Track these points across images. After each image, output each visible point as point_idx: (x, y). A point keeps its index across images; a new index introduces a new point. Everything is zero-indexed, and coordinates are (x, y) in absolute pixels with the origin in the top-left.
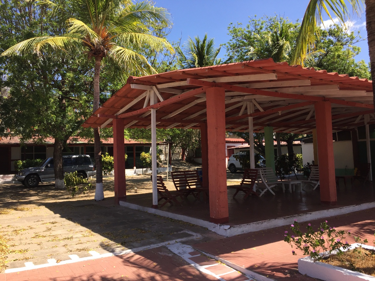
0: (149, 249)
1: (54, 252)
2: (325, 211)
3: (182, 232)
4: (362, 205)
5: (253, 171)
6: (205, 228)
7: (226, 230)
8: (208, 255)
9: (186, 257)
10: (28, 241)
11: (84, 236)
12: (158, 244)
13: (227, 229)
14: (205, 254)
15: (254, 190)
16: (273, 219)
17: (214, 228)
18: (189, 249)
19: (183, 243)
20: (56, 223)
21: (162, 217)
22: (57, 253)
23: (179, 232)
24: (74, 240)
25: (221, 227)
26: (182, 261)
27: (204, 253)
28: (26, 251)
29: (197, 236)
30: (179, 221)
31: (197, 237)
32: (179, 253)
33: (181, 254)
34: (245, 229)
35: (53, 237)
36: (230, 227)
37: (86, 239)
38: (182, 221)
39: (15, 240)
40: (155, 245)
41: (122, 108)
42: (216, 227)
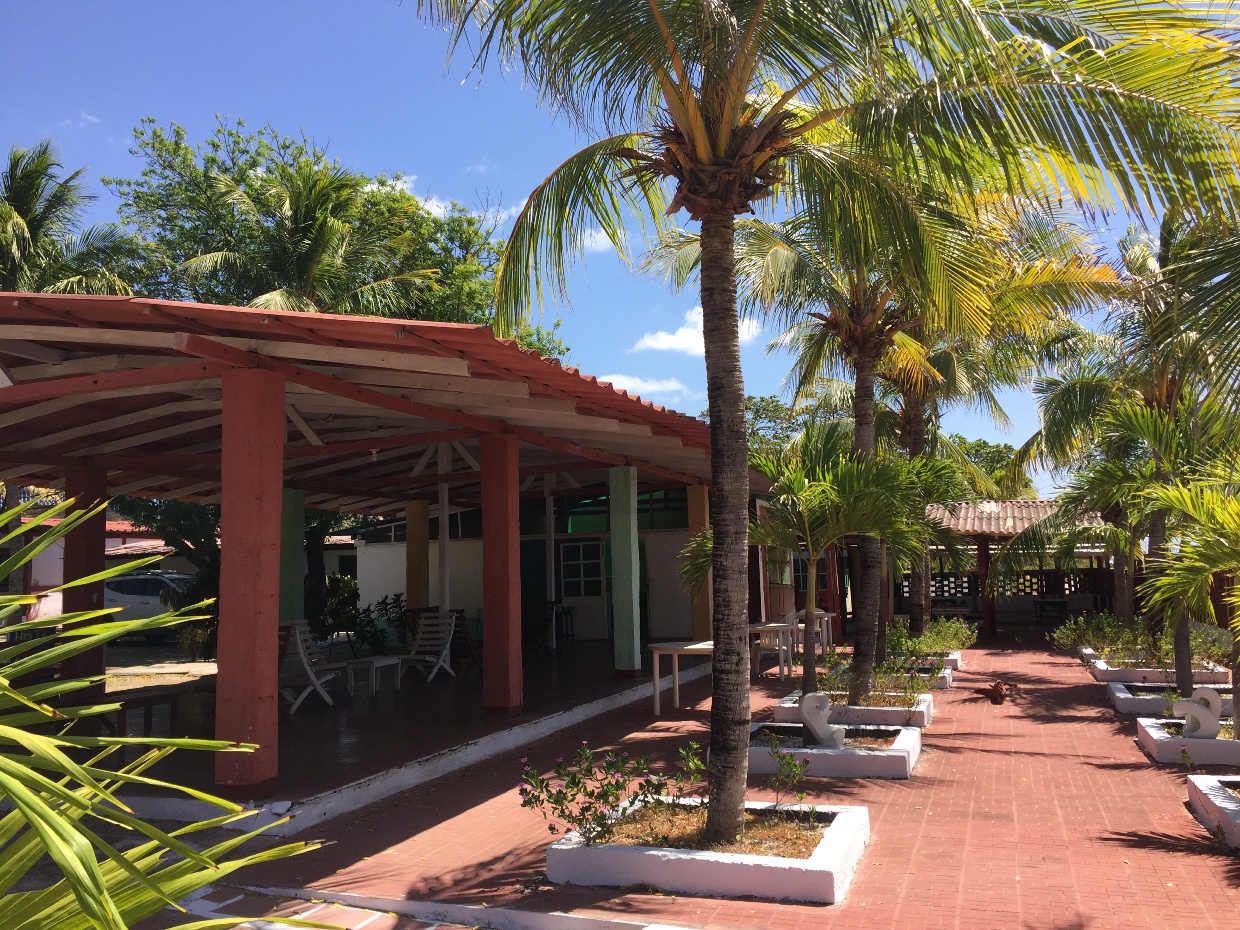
2: (505, 733)
4: (574, 710)
7: (280, 816)
8: (271, 891)
9: (203, 909)
13: (283, 811)
14: (260, 890)
27: (252, 888)
34: (329, 805)
36: (293, 804)
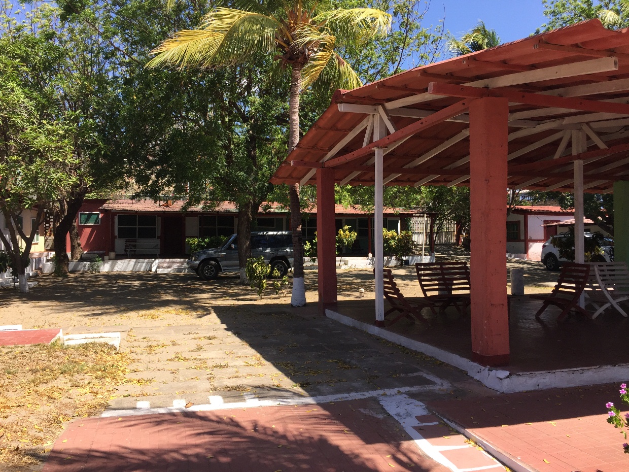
0: (346, 399)
1: (190, 387)
3: (415, 374)
5: (580, 268)
6: (462, 371)
7: (501, 379)
8: (453, 425)
9: (409, 424)
10: (160, 366)
11: (247, 364)
12: (364, 393)
13: (502, 377)
14: (448, 422)
15: (582, 304)
16: (609, 367)
17: (478, 372)
18: (419, 409)
19: (412, 395)
20: (215, 338)
21: (390, 342)
22: (194, 390)
23: (410, 375)
24: (229, 370)
25: (491, 373)
26: (398, 430)
27: (445, 420)
28: (148, 382)
29: (441, 385)
30: (417, 353)
31: (441, 388)
32: (398, 415)
33: (401, 416)
35: (200, 362)
36: (510, 375)
37: (248, 370)
38: (422, 353)
39: (142, 361)
40: (359, 393)
41: (330, 149)
42: (483, 372)
